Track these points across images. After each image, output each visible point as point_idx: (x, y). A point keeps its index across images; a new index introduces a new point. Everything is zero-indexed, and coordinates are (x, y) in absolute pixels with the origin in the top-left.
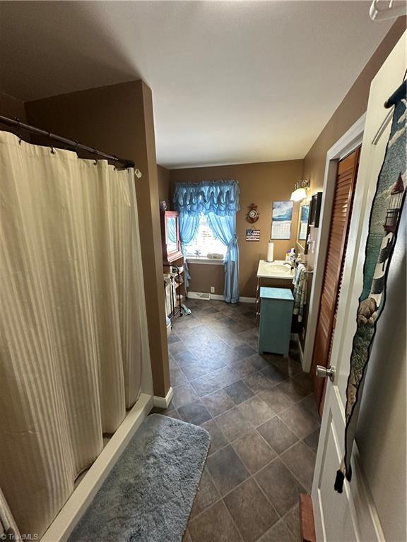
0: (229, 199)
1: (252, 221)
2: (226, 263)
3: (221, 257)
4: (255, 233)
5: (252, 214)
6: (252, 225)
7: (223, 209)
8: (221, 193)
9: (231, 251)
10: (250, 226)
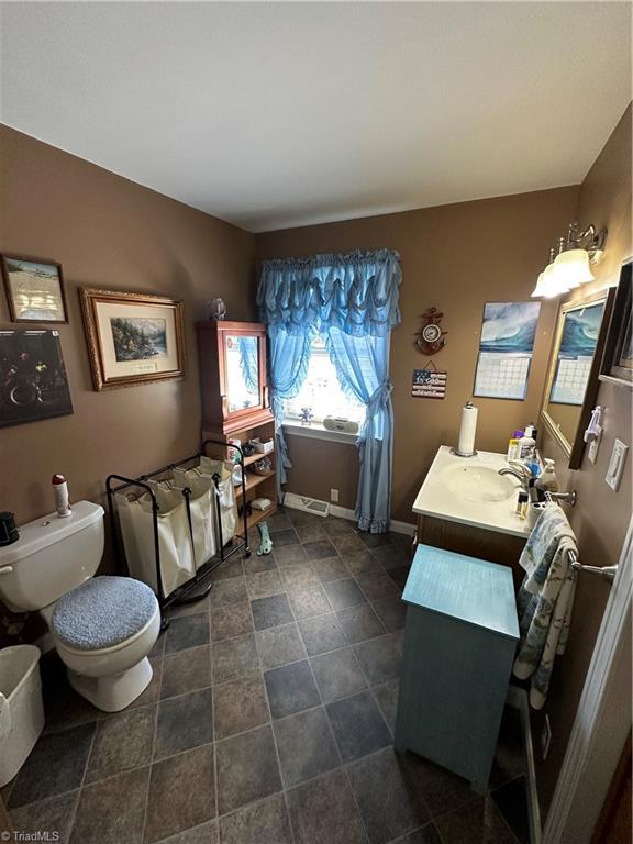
0: (375, 294)
1: (429, 349)
2: (363, 443)
3: (353, 427)
4: (435, 379)
5: (431, 334)
6: (428, 359)
7: (359, 319)
8: (357, 284)
9: (376, 418)
10: (423, 361)
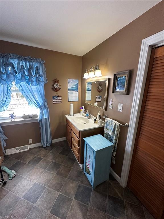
0: (39, 73)
1: (56, 90)
2: (41, 120)
3: (36, 116)
4: (59, 98)
5: (56, 86)
7: (34, 80)
8: (31, 68)
9: (44, 112)
10: (55, 94)
